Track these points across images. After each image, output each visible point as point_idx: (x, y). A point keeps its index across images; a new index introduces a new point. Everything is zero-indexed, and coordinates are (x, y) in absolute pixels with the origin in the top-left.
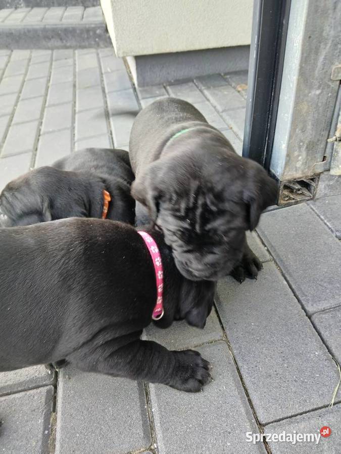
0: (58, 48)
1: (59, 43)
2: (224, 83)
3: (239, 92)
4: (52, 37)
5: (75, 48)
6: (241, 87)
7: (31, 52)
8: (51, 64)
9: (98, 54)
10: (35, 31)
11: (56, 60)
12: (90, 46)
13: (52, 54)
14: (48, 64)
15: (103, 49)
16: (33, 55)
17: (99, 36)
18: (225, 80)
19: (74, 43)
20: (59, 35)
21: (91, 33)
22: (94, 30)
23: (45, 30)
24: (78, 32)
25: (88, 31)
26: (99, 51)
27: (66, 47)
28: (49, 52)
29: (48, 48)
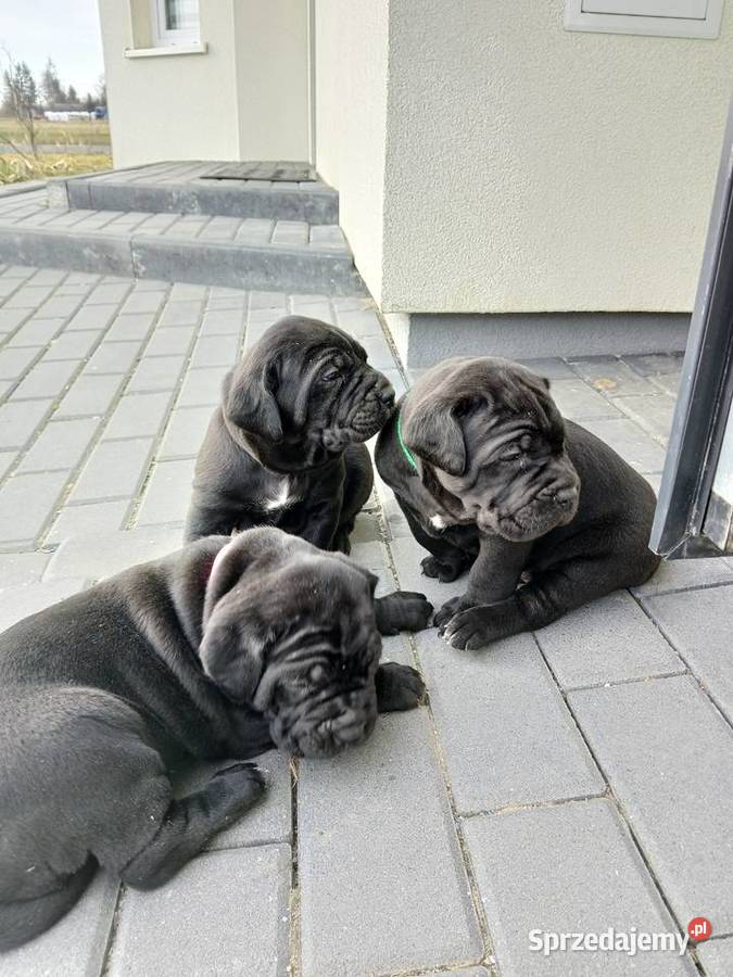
0: (257, 288)
1: (262, 280)
2: (569, 374)
3: (599, 391)
4: (251, 269)
5: (290, 291)
6: (602, 383)
7: (208, 290)
8: (246, 314)
9: (331, 306)
10: (222, 254)
11: (253, 309)
12: (317, 292)
13: (247, 297)
14: (240, 313)
15: (340, 299)
16: (211, 295)
17: (338, 276)
18: (571, 369)
19: (289, 282)
20: (263, 266)
21: (324, 269)
22: (330, 263)
23: (239, 255)
24: (300, 264)
25: (318, 263)
26: (333, 300)
27: (273, 289)
28: (243, 293)
29: (240, 287)
